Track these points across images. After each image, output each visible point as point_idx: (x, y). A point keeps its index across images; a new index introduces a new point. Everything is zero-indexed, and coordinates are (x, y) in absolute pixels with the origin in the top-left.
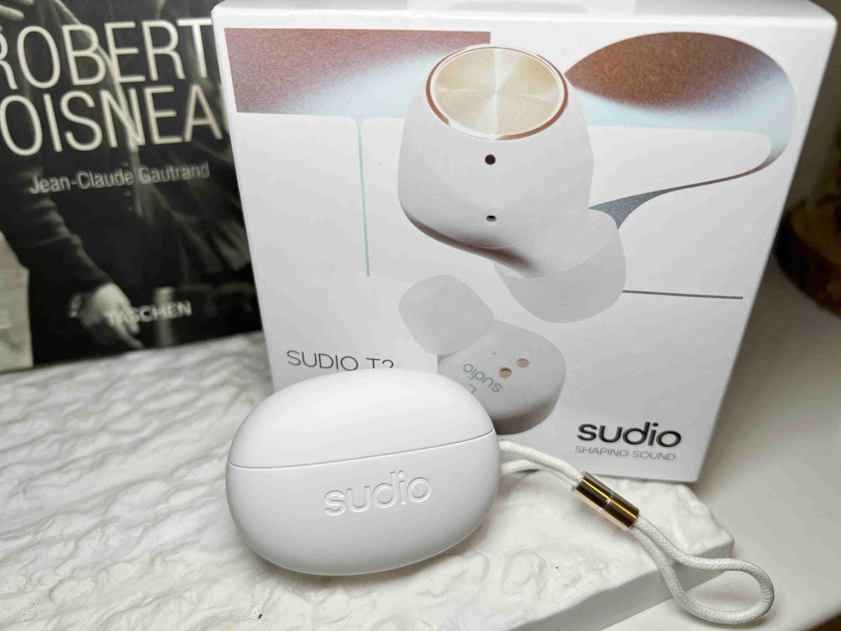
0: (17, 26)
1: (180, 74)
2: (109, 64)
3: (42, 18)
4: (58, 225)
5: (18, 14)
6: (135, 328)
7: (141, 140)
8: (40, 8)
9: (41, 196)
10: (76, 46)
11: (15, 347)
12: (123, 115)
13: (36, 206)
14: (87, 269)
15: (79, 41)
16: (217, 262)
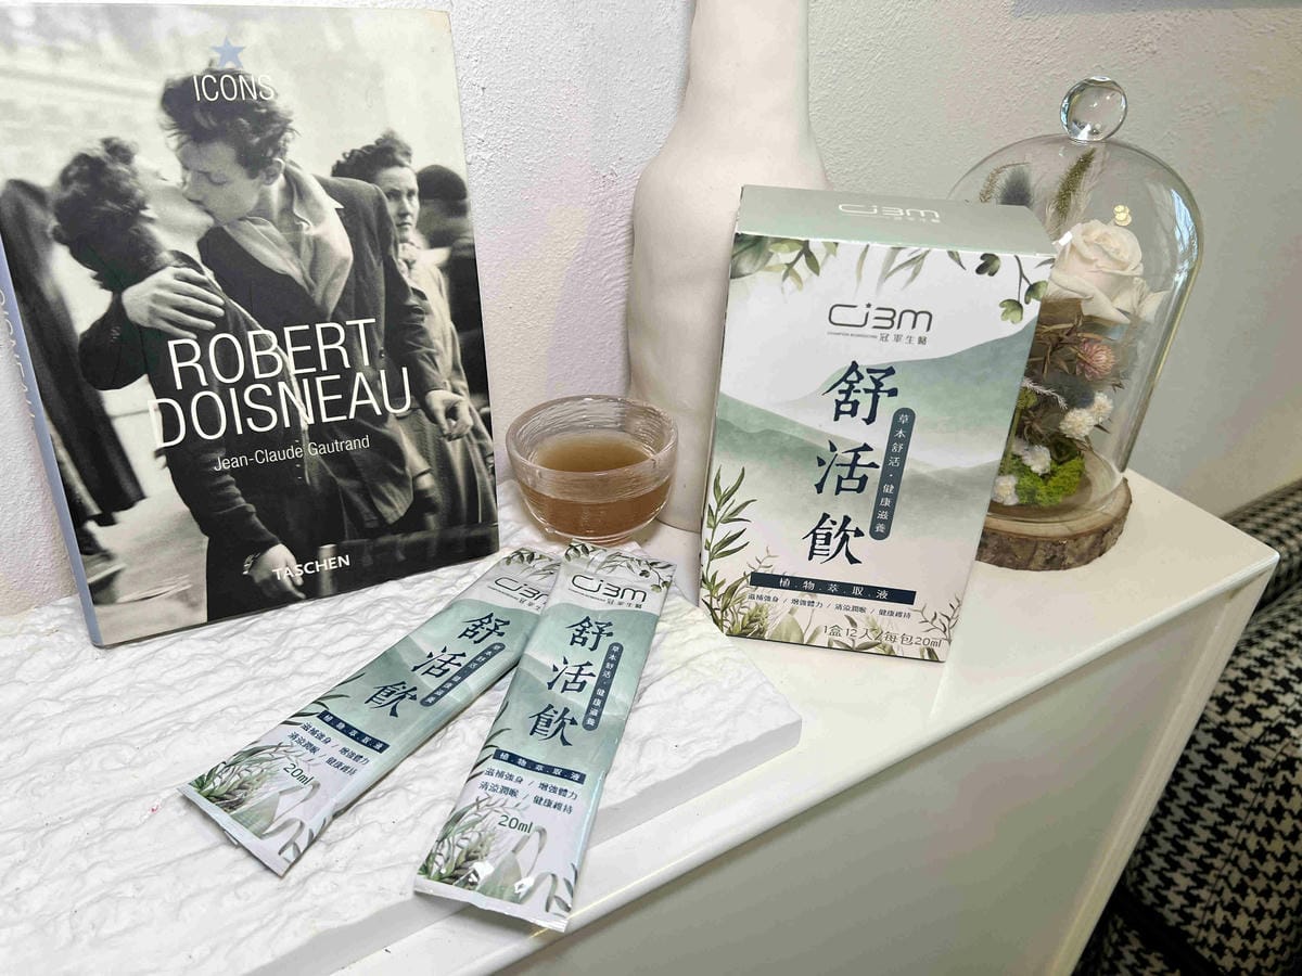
0: (209, 334)
1: (347, 365)
2: (286, 360)
3: (231, 326)
4: (237, 496)
5: (212, 325)
6: (299, 582)
7: (311, 421)
8: (229, 319)
9: (223, 472)
10: (259, 347)
11: (193, 606)
12: (297, 401)
13: (219, 482)
14: (260, 533)
15: (261, 343)
16: (374, 518)
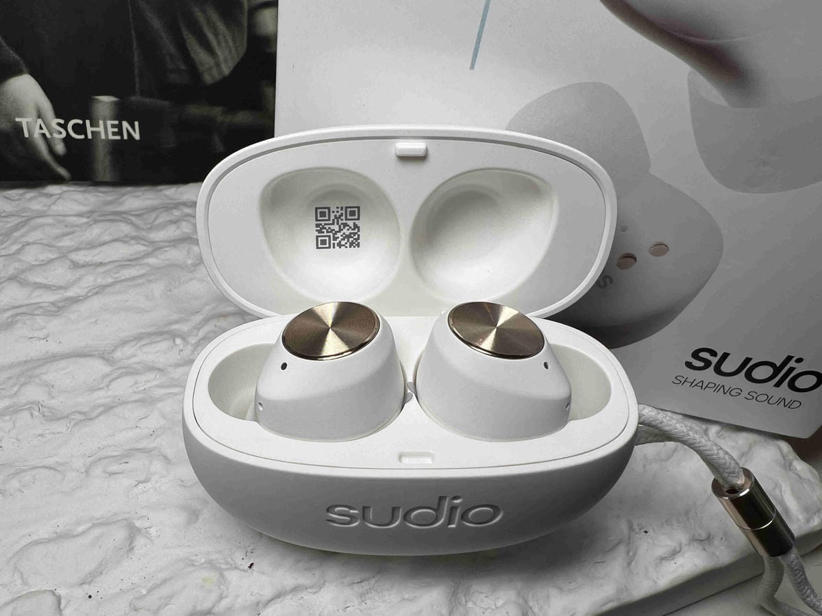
16: (183, 67)
